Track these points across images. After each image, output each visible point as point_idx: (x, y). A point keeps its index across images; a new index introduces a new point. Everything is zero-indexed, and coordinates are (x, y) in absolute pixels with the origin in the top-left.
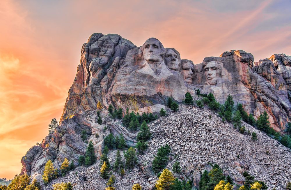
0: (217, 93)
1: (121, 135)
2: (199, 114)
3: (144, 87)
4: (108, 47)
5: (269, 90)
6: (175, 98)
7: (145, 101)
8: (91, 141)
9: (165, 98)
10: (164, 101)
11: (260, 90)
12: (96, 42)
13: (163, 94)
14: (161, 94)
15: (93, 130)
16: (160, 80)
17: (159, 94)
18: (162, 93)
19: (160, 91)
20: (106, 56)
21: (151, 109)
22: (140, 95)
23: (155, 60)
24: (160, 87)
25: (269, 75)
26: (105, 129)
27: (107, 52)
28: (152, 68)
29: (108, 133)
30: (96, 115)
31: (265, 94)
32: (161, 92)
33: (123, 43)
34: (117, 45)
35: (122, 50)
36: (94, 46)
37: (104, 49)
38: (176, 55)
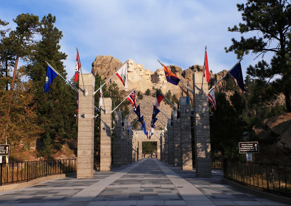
4: (106, 63)
10: (136, 93)
12: (100, 61)
13: (136, 90)
16: (134, 82)
23: (131, 71)
33: (114, 61)
34: (111, 62)
35: (114, 65)
36: (99, 63)
37: (104, 64)
38: (142, 67)
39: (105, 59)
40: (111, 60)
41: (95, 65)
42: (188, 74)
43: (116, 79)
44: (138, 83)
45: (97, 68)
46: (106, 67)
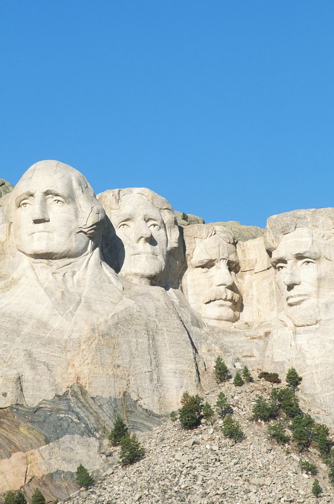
0: (317, 362)
2: (220, 469)
6: (141, 402)
7: (17, 426)
9: (100, 406)
14: (84, 393)
16: (75, 335)
17: (75, 395)
18: (87, 389)
19: (78, 378)
21: (40, 460)
23: (56, 254)
24: (77, 365)
28: (46, 290)
32: (82, 382)
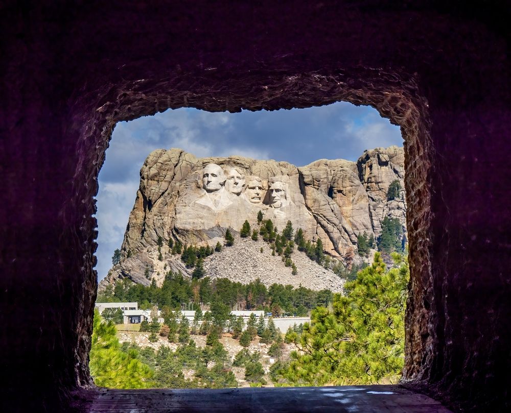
1: (179, 271)
2: (252, 248)
3: (202, 221)
4: (168, 170)
5: (332, 214)
7: (204, 234)
8: (153, 279)
9: (223, 230)
10: (223, 233)
11: (322, 214)
12: (155, 165)
13: (221, 226)
15: (155, 268)
17: (217, 226)
20: (165, 181)
21: (209, 243)
22: (198, 229)
23: (213, 190)
24: (218, 219)
25: (344, 189)
26: (166, 265)
27: (167, 176)
28: (211, 199)
29: (168, 269)
30: (158, 252)
31: (327, 219)
32: (219, 224)
33: (184, 161)
34: (177, 165)
35: (183, 171)
36: (153, 171)
37: (164, 173)
38: (240, 175)
39: (166, 161)
40: (179, 161)
41: (145, 176)
42: (340, 182)
43: (185, 206)
44: (226, 213)
45: (150, 181)
46: (168, 178)
